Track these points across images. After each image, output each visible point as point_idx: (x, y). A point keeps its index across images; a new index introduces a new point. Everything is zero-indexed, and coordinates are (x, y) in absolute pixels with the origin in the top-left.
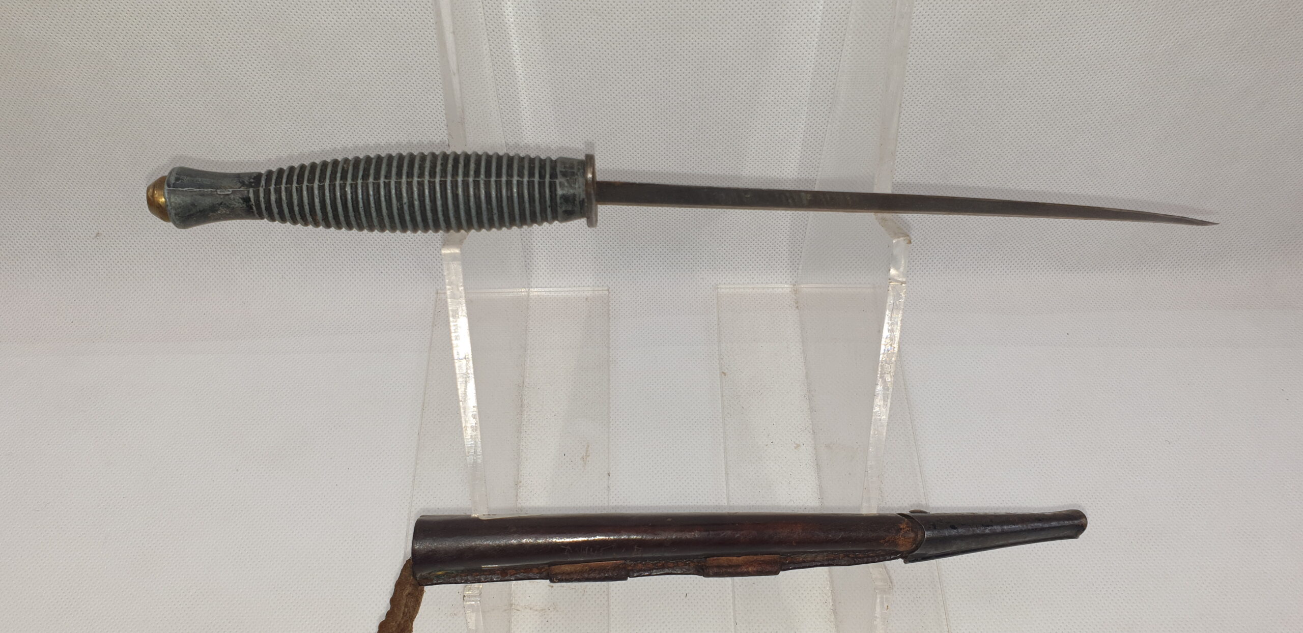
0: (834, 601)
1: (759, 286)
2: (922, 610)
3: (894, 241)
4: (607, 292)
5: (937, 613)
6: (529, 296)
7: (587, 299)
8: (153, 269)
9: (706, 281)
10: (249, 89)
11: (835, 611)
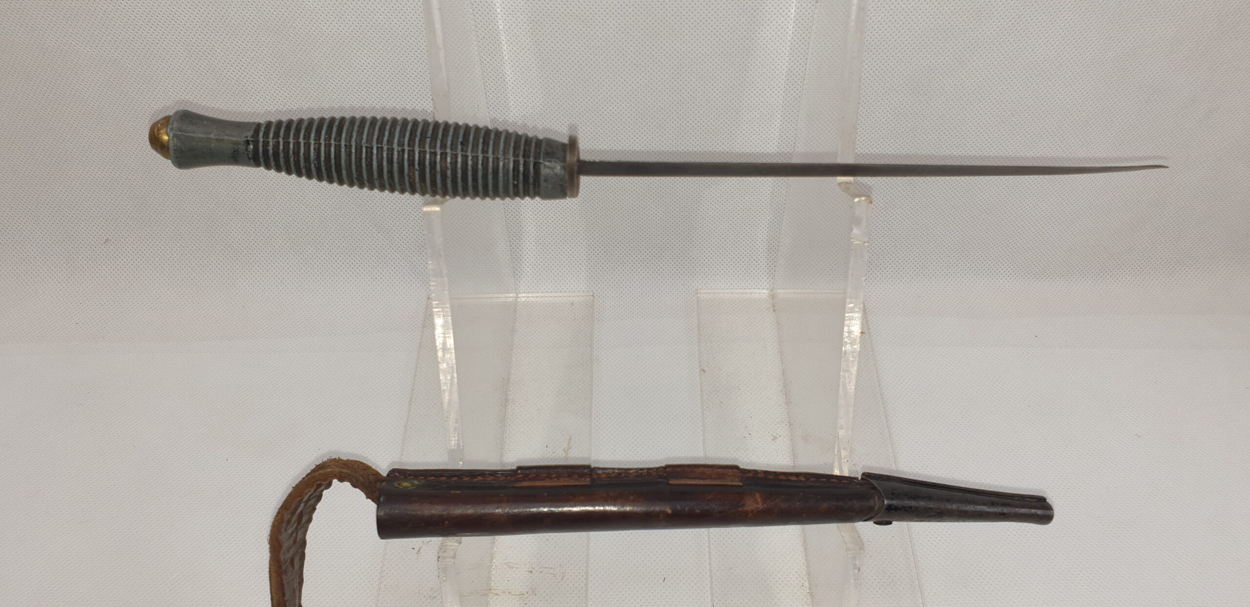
1: (737, 291)
3: (857, 203)
4: (591, 297)
6: (516, 300)
7: (572, 304)
9: (686, 287)
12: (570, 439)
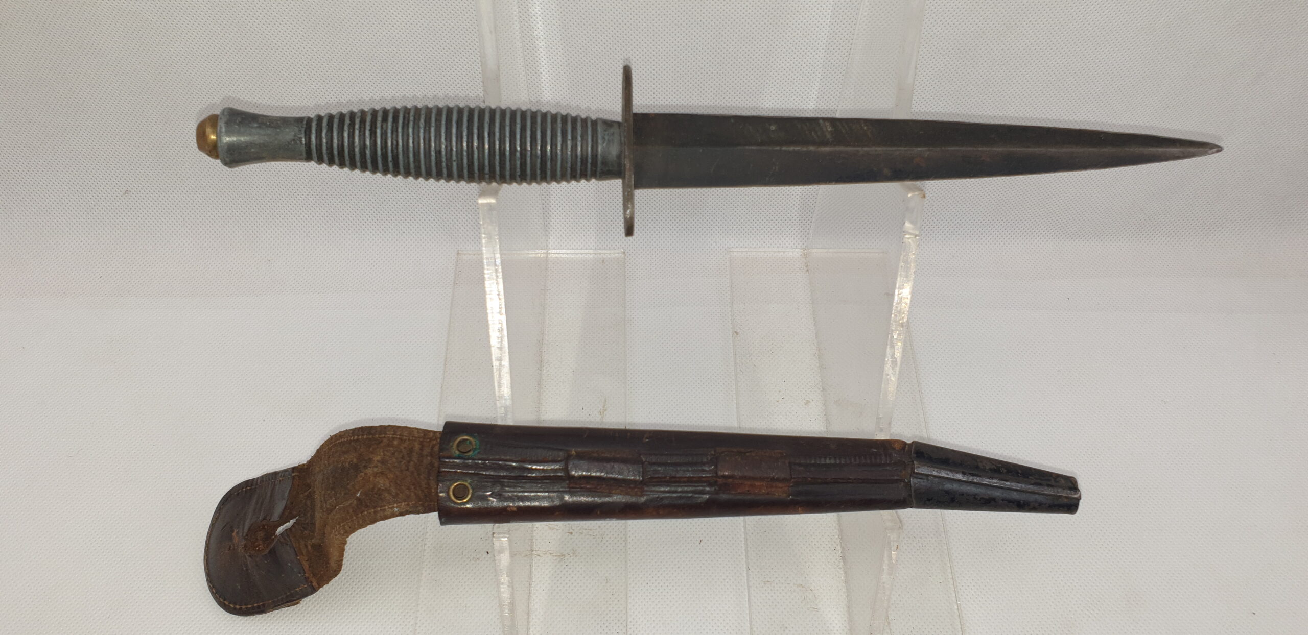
0: (843, 548)
1: (770, 250)
2: (927, 558)
3: (909, 195)
4: (622, 255)
5: (942, 561)
6: (547, 257)
7: (603, 261)
8: (179, 227)
9: (718, 245)
10: (280, 49)
11: (843, 558)
12: (605, 401)
